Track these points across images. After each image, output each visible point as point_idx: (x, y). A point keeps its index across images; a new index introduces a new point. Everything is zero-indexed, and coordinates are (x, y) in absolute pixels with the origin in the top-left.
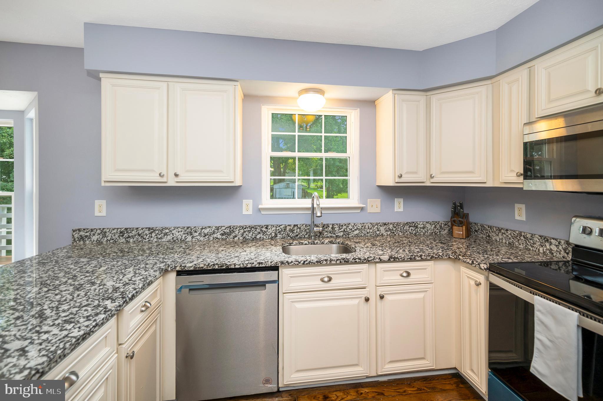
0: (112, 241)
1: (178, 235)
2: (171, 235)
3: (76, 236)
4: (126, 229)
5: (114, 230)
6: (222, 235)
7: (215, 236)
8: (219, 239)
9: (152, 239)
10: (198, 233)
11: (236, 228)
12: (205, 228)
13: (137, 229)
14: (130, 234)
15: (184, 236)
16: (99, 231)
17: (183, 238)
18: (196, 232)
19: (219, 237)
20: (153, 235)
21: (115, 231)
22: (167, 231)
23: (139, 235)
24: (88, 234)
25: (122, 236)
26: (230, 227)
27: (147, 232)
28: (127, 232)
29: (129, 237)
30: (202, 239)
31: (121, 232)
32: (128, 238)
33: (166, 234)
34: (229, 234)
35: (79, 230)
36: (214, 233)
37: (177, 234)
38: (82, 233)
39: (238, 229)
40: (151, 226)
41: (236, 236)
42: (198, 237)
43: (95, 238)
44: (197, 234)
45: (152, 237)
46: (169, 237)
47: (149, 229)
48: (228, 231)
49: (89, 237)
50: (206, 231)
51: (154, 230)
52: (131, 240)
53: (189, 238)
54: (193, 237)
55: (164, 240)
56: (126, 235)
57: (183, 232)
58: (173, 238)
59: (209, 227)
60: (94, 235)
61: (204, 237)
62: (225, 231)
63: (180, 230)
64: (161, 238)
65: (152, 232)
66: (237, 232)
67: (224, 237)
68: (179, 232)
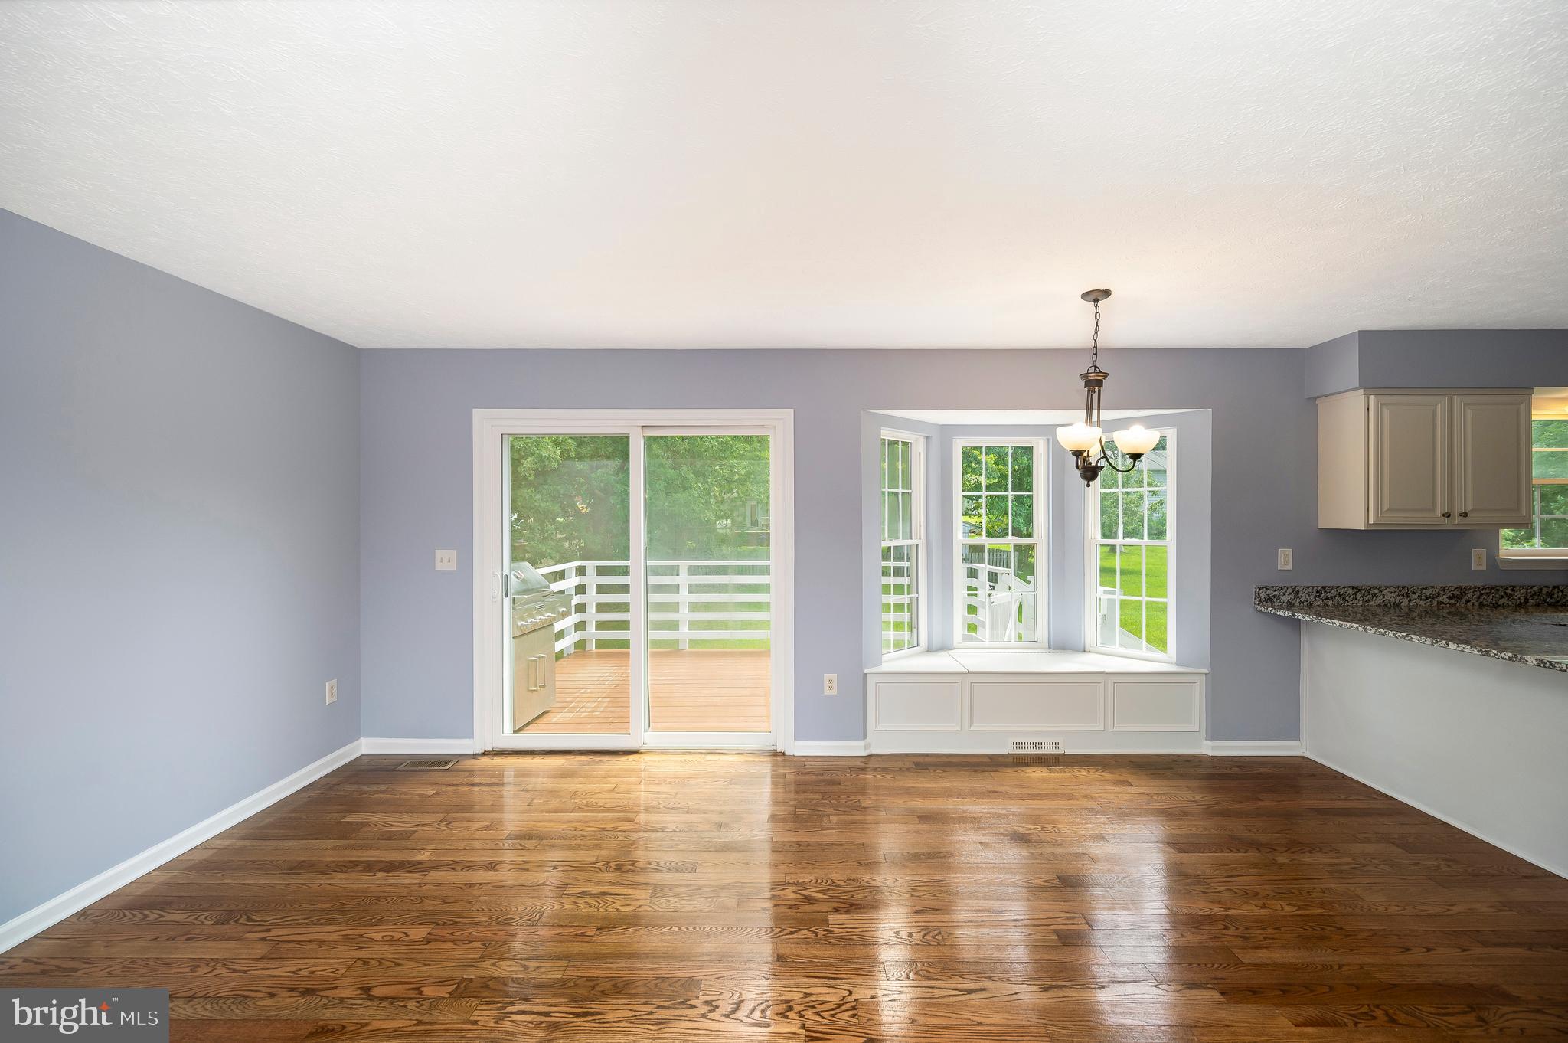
0: (1305, 603)
1: (1391, 597)
2: (1382, 597)
3: (1262, 595)
4: (1324, 588)
5: (1308, 588)
6: (1450, 598)
7: (1440, 599)
8: (1446, 604)
9: (1356, 601)
10: (1417, 594)
11: (1470, 589)
12: (1426, 589)
13: (1338, 587)
14: (1329, 595)
15: (1398, 598)
16: (1290, 590)
17: (1397, 601)
18: (1414, 593)
19: (1446, 601)
20: (1358, 596)
21: (1310, 590)
22: (1376, 591)
23: (1340, 596)
24: (1276, 593)
25: (1319, 596)
26: (1460, 588)
27: (1350, 592)
28: (1325, 592)
29: (1327, 598)
30: (1422, 603)
31: (1317, 592)
32: (1325, 599)
33: (1375, 596)
34: (1459, 598)
35: (1266, 588)
36: (1439, 595)
37: (1389, 595)
38: (1269, 592)
39: (1472, 590)
40: (1355, 585)
41: (1469, 601)
42: (1417, 601)
43: (1285, 599)
44: (1416, 596)
45: (1356, 599)
46: (1379, 600)
47: (1353, 587)
48: (1459, 593)
49: (1278, 597)
50: (1428, 593)
51: (1360, 590)
52: (1330, 603)
53: (1405, 602)
54: (1410, 601)
55: (1372, 603)
56: (1323, 595)
57: (1396, 593)
58: (1384, 601)
59: (1433, 587)
60: (1284, 594)
61: (1426, 600)
62: (1454, 593)
63: (1393, 590)
64: (1368, 601)
65: (1357, 592)
66: (1470, 595)
67: (1453, 601)
68: (1392, 593)
